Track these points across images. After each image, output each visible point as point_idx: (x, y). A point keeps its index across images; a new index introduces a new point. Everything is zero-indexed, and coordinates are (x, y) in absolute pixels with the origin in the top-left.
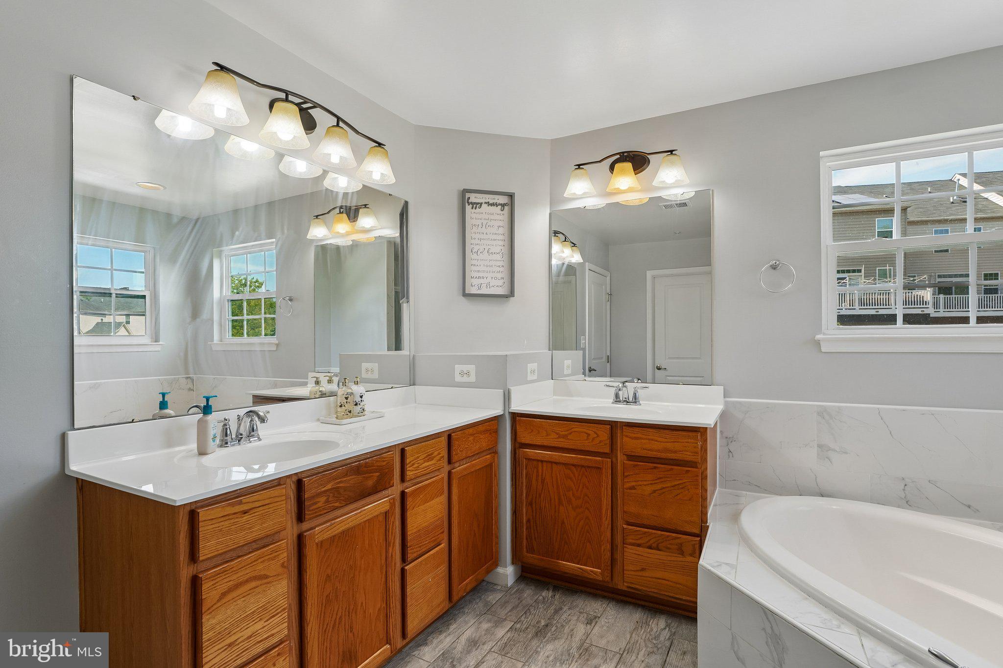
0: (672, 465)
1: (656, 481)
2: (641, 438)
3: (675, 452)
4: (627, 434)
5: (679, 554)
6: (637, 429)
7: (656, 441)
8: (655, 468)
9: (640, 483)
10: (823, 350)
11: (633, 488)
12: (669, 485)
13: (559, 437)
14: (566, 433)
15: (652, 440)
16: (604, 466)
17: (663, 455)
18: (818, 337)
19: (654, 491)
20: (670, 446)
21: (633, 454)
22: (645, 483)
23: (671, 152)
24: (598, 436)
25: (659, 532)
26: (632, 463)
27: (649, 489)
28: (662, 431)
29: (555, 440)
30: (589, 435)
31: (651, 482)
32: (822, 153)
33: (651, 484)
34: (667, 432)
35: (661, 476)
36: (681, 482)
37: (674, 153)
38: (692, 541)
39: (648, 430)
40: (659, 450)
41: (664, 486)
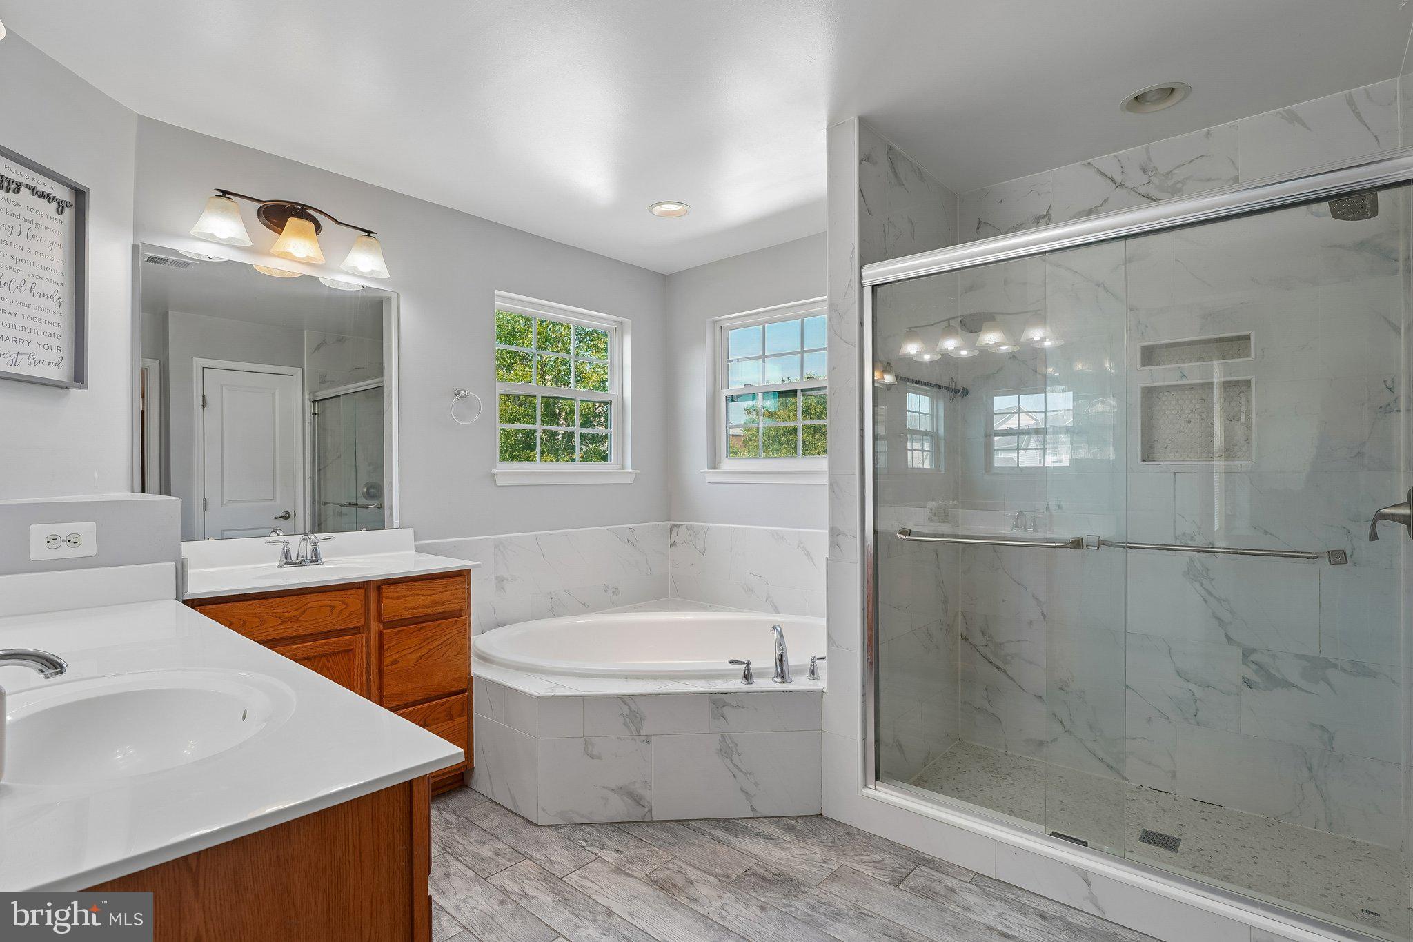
0: (422, 623)
1: (422, 645)
2: (405, 596)
3: (443, 603)
4: (388, 594)
5: (448, 720)
6: (400, 586)
7: (423, 595)
8: (422, 628)
9: (404, 653)
10: (499, 483)
11: (395, 662)
12: (437, 643)
13: (284, 622)
14: (296, 613)
15: (418, 595)
16: (357, 645)
17: (430, 611)
18: (494, 471)
19: (421, 658)
20: (437, 598)
21: (396, 618)
22: (410, 651)
23: (369, 233)
24: (347, 606)
25: (426, 705)
26: (392, 630)
27: (414, 657)
28: (428, 582)
29: (279, 627)
30: (333, 607)
31: (416, 648)
32: (497, 292)
33: (417, 649)
34: (434, 581)
35: (428, 636)
36: (449, 637)
37: (372, 235)
38: (461, 698)
39: (413, 584)
40: (426, 605)
41: (431, 647)
